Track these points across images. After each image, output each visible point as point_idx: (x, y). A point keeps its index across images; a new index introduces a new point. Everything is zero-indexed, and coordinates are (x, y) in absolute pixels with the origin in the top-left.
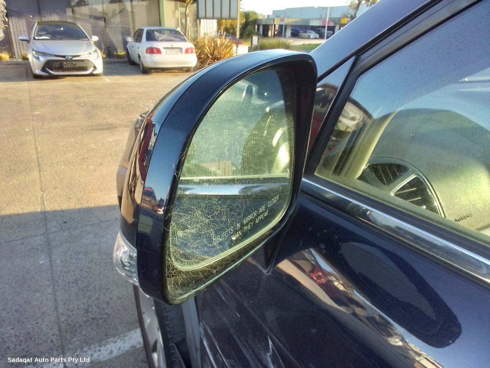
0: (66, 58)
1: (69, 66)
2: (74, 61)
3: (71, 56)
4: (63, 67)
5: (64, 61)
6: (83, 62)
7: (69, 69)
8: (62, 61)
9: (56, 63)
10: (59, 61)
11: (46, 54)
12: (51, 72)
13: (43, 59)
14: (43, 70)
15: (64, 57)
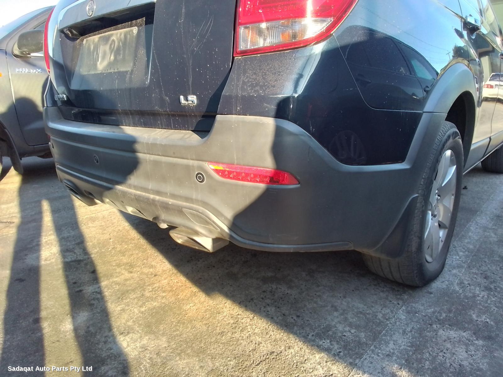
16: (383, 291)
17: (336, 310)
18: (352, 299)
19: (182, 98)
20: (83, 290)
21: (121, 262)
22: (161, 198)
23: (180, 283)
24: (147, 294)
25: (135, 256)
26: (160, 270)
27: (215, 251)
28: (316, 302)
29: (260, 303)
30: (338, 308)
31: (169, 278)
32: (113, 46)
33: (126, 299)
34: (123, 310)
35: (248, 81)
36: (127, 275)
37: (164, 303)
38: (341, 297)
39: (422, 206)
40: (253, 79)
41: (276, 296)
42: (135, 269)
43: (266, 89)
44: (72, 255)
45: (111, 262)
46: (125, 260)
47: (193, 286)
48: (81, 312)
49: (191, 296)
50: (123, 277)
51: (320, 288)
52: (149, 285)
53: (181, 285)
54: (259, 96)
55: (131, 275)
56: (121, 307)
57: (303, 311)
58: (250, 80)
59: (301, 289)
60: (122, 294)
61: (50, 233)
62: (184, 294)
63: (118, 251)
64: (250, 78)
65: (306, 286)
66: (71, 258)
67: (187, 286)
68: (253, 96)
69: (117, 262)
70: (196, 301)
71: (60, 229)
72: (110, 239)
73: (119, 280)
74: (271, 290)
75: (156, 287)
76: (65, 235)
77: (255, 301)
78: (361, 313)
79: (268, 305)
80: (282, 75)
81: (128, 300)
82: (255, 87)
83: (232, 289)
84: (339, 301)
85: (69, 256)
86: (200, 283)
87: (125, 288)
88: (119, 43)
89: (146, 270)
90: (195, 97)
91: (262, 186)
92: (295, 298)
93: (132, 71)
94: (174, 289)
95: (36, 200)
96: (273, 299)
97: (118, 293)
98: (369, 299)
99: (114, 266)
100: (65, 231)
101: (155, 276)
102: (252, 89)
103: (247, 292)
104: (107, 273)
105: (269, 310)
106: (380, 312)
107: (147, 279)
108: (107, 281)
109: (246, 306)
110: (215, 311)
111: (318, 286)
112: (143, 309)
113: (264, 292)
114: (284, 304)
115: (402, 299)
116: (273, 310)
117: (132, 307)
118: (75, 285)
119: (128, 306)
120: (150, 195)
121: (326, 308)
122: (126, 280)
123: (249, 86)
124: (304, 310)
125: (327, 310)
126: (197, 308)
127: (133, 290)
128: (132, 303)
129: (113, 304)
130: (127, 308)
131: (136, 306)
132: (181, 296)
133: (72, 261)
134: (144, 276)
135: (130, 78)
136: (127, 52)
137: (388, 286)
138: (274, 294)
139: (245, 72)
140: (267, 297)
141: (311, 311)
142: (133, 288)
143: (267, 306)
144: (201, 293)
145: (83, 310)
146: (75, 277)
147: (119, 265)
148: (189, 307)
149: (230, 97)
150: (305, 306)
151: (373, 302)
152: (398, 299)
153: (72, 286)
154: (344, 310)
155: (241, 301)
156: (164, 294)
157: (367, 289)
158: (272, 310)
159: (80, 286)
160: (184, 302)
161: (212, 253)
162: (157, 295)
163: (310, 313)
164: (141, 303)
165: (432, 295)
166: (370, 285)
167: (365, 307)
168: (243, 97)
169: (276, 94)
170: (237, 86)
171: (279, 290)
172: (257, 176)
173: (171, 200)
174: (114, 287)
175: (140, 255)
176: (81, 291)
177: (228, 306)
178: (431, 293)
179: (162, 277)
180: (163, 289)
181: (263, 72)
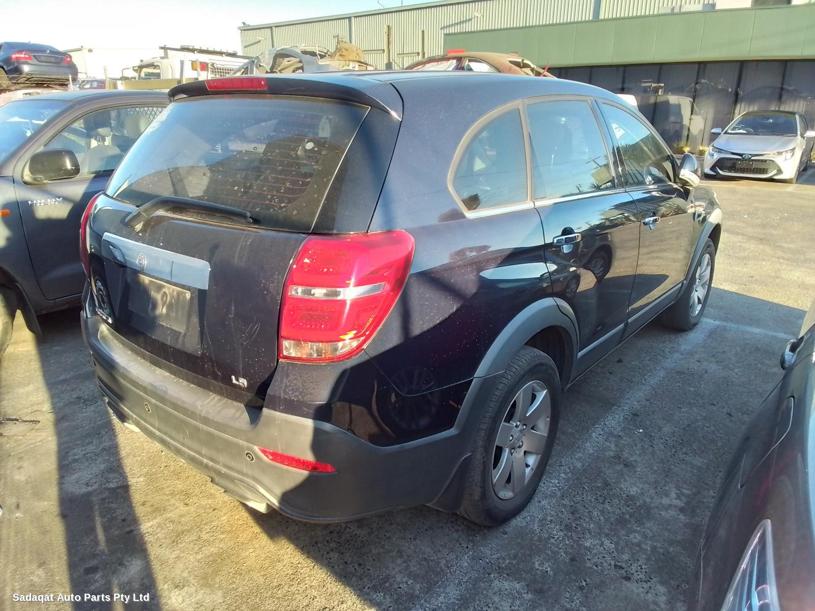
0: (744, 156)
1: (744, 166)
2: (753, 160)
3: (750, 155)
4: (735, 167)
5: (740, 160)
6: (763, 163)
7: (743, 170)
8: (737, 159)
9: (729, 161)
10: (734, 159)
11: (722, 151)
12: (721, 172)
13: (717, 156)
14: (713, 168)
15: (741, 155)
16: (457, 531)
17: (401, 557)
18: (422, 541)
19: (233, 377)
20: (134, 530)
21: (175, 490)
22: (213, 464)
23: (240, 521)
24: (205, 536)
25: (191, 479)
26: (220, 502)
27: (270, 511)
28: (383, 547)
29: (324, 548)
30: (403, 553)
31: (230, 514)
32: (165, 299)
33: (181, 543)
34: (178, 557)
35: (290, 385)
36: (183, 509)
37: (222, 548)
38: (411, 539)
39: (482, 457)
40: (294, 384)
41: (343, 537)
42: (191, 500)
43: (305, 395)
44: (117, 478)
45: (163, 488)
46: (180, 486)
47: (255, 524)
48: (134, 560)
49: (251, 540)
50: (177, 511)
51: (392, 526)
52: (206, 524)
53: (241, 523)
54: (298, 401)
55: (187, 508)
56: (175, 553)
57: (366, 558)
58: (292, 384)
59: (372, 529)
60: (177, 536)
61: (87, 441)
62: (245, 536)
63: (172, 472)
64: (292, 383)
65: (378, 524)
66: (117, 482)
67: (248, 525)
68: (294, 400)
69: (171, 488)
70: (256, 546)
71: (99, 434)
72: (162, 451)
73: (174, 516)
74: (340, 530)
75: (214, 526)
76: (106, 444)
77: (319, 545)
78: (425, 559)
79: (332, 550)
80: (318, 385)
81: (184, 544)
82: (296, 392)
83: (297, 529)
84: (407, 545)
85: (114, 478)
86: (263, 521)
87: (180, 528)
88: (171, 299)
89: (204, 502)
90: (245, 381)
91: (305, 473)
92: (362, 541)
93: (185, 334)
94: (234, 529)
95: (61, 378)
96: (339, 542)
97: (172, 534)
98: (439, 542)
99: (167, 495)
100: (106, 437)
101: (214, 510)
102: (292, 394)
103: (313, 533)
104: (159, 505)
105: (332, 557)
106: (445, 558)
107: (204, 514)
108: (160, 517)
109: (308, 552)
110: (275, 559)
111: (391, 524)
112: (199, 557)
113: (331, 532)
114: (349, 549)
115: (473, 541)
116: (336, 556)
117: (188, 554)
118: (125, 523)
119: (184, 552)
120: (203, 458)
121: (391, 554)
122: (181, 516)
123: (291, 390)
124: (368, 557)
125: (391, 557)
126: (256, 554)
127: (189, 531)
128: (188, 548)
129: (167, 549)
130: (182, 555)
131: (192, 552)
132: (241, 540)
133: (118, 488)
134: (201, 511)
135: (183, 341)
136: (180, 313)
137: (465, 524)
138: (341, 536)
139: (287, 376)
140: (334, 539)
141: (374, 558)
142: (189, 528)
143: (331, 552)
144: (263, 534)
145: (135, 558)
146: (123, 512)
147: (173, 494)
148: (247, 553)
149: (274, 397)
150: (371, 551)
151: (441, 545)
152: (469, 541)
153: (121, 525)
154: (409, 556)
155: (304, 545)
156: (222, 536)
157: (442, 527)
158: (334, 556)
159: (129, 526)
160: (243, 547)
161: (266, 514)
162: (214, 538)
163: (374, 560)
164: (197, 548)
165: (506, 536)
166: (447, 523)
167: (432, 552)
168: (285, 399)
169: (313, 401)
170: (280, 388)
171: (348, 530)
172: (299, 463)
173: (224, 469)
174: (168, 526)
175: (198, 478)
176: (131, 531)
177: (289, 552)
178: (506, 533)
179: (221, 511)
180: (222, 529)
181: (302, 380)
